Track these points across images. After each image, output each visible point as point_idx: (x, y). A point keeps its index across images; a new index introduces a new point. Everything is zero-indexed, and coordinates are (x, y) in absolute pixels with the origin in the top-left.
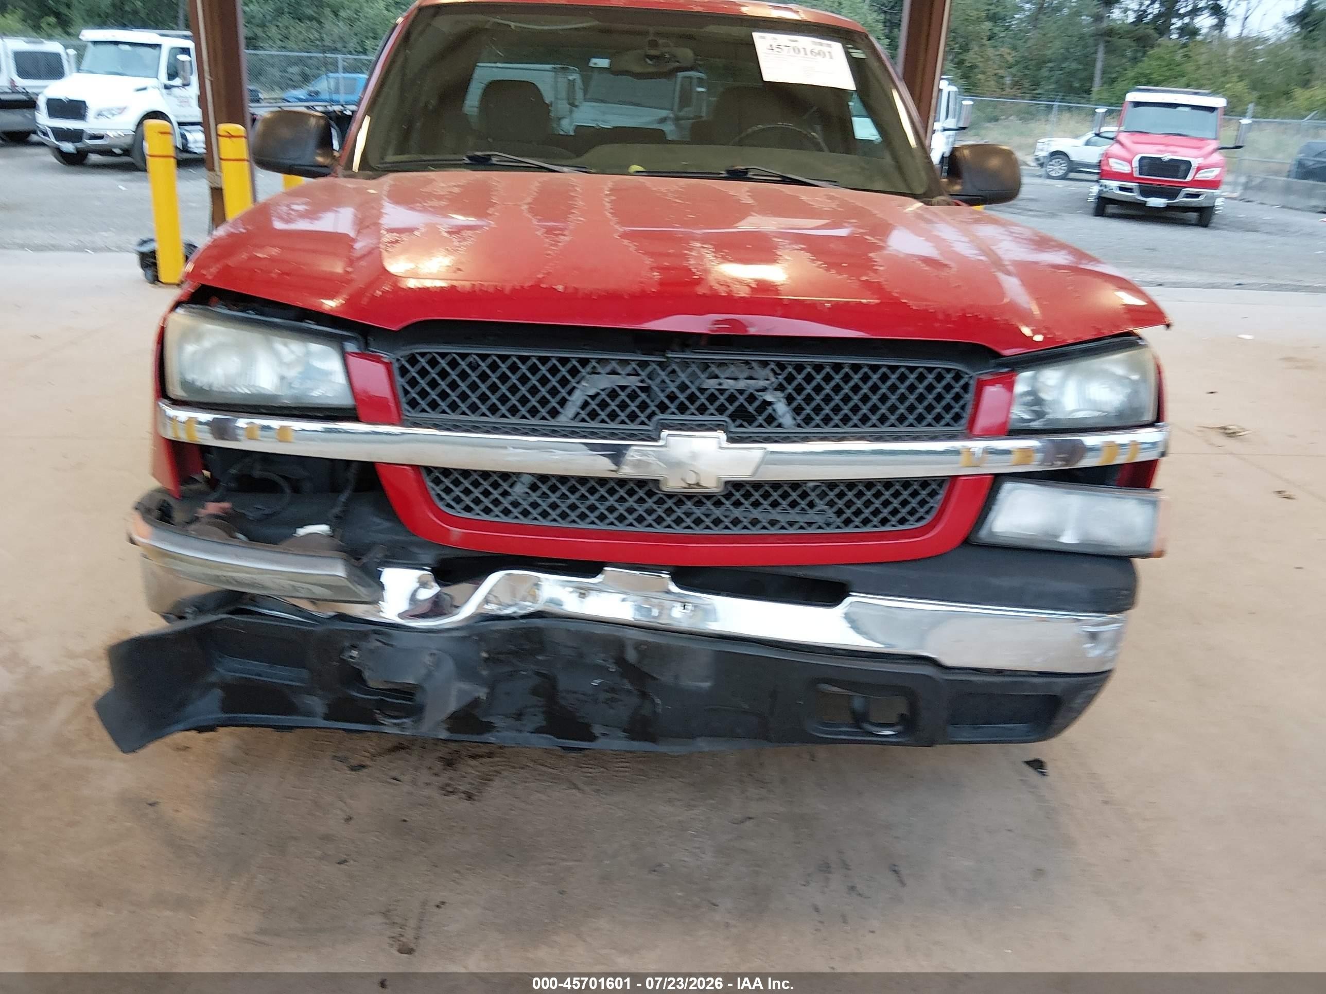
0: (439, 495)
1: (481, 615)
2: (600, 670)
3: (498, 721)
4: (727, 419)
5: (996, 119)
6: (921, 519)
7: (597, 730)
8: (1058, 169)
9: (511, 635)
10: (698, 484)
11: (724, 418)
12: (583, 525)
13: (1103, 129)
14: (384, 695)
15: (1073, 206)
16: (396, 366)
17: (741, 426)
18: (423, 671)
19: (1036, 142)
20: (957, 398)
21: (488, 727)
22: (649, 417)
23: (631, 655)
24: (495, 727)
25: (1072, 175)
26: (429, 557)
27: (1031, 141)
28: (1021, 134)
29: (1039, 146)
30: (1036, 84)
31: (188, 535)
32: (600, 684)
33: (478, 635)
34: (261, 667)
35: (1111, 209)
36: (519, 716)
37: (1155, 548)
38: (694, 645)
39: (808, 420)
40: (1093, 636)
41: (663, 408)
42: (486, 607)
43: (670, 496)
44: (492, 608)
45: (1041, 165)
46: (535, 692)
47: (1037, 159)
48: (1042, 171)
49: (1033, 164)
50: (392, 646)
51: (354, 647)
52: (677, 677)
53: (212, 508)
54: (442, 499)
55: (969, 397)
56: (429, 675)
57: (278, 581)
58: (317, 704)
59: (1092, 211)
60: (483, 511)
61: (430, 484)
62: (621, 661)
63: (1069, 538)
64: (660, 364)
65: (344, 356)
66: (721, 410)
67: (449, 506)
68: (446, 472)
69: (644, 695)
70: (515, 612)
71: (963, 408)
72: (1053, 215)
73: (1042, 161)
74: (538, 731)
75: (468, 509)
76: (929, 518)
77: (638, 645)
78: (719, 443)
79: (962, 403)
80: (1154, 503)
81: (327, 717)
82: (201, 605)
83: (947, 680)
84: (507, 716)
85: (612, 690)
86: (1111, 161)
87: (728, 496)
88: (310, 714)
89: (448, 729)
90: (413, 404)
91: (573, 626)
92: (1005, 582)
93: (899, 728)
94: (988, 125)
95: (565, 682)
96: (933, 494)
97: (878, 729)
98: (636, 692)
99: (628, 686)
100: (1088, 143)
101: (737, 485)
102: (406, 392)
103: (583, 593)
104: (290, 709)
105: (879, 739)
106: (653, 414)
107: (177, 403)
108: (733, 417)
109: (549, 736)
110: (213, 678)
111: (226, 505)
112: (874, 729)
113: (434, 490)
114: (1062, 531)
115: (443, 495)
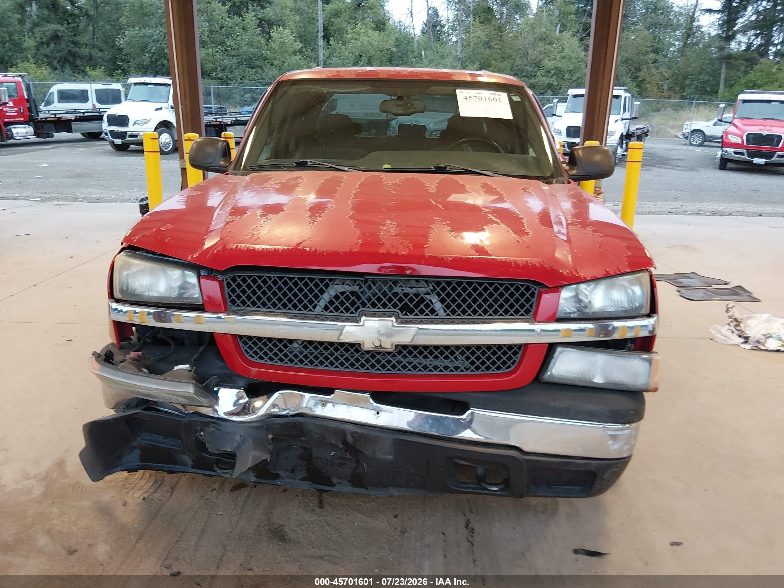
0: (245, 350)
1: (269, 414)
2: (334, 447)
3: (282, 473)
4: (399, 311)
5: (659, 110)
6: (509, 367)
7: (335, 480)
8: (697, 140)
9: (285, 426)
10: (381, 346)
11: (397, 310)
12: (321, 367)
13: (724, 116)
14: (220, 456)
15: (706, 163)
16: (225, 282)
17: (406, 314)
18: (236, 445)
19: (683, 124)
20: (528, 300)
21: (277, 476)
22: (356, 310)
23: (350, 439)
24: (280, 476)
25: (706, 143)
26: (242, 383)
27: (680, 123)
28: (675, 119)
29: (685, 126)
30: (683, 88)
31: (117, 369)
32: (334, 454)
33: (267, 426)
34: (160, 438)
35: (729, 165)
36: (293, 471)
37: (652, 386)
38: (383, 435)
39: (453, 312)
40: (614, 438)
41: (364, 305)
42: (273, 410)
43: (368, 352)
44: (275, 411)
45: (687, 138)
46: (301, 458)
47: (684, 135)
48: (687, 142)
49: (681, 137)
50: (220, 430)
51: (202, 430)
52: (374, 452)
53: (133, 354)
54: (248, 353)
55: (534, 300)
56: (239, 447)
57: (160, 394)
58: (187, 459)
59: (718, 166)
60: (269, 358)
61: (241, 344)
62: (345, 442)
63: (598, 380)
64: (362, 281)
65: (199, 277)
66: (395, 306)
67: (251, 355)
68: (250, 338)
69: (358, 462)
70: (288, 413)
71: (531, 306)
72: (693, 169)
73: (687, 135)
74: (303, 479)
75: (261, 358)
76: (513, 367)
77: (353, 433)
78: (393, 324)
79: (530, 303)
80: (650, 361)
81: (193, 467)
82: (128, 405)
83: (526, 460)
84: (286, 470)
85: (341, 458)
86: (729, 136)
87: (400, 353)
88: (185, 465)
89: (256, 476)
90: (233, 302)
91: (318, 422)
92: (558, 404)
93: (502, 486)
94: (653, 114)
95: (316, 453)
96: (515, 353)
97: (490, 486)
98: (354, 460)
99: (349, 457)
100: (715, 124)
101: (405, 347)
102: (230, 296)
103: (324, 404)
104: (175, 462)
105: (490, 492)
106: (358, 308)
107: (118, 301)
108: (401, 310)
109: (309, 482)
110: (135, 444)
111: (140, 353)
112: (488, 487)
113: (243, 348)
114: (594, 376)
115: (249, 351)
